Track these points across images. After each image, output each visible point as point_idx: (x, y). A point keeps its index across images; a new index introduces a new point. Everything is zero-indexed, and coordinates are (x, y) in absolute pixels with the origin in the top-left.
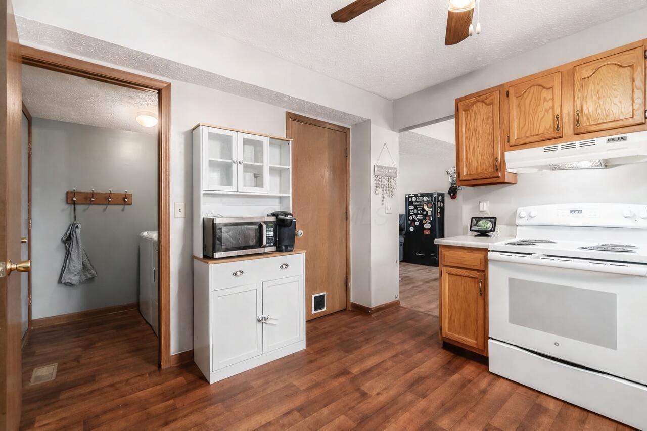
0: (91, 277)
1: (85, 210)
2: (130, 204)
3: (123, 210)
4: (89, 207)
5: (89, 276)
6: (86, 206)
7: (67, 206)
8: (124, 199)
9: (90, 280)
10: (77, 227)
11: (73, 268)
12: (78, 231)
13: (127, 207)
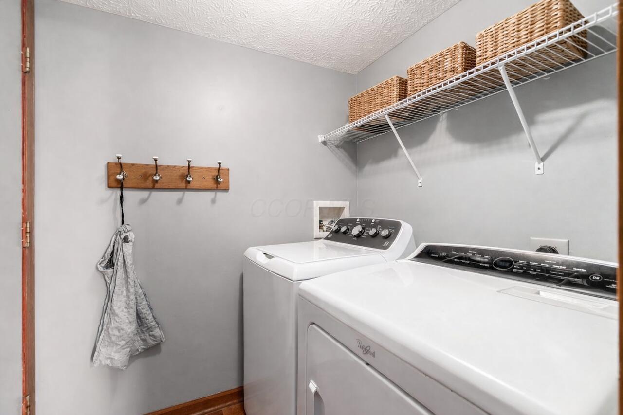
0: (153, 343)
1: (143, 201)
2: (226, 190)
3: (213, 201)
4: (150, 195)
5: (151, 342)
6: (144, 194)
7: (110, 192)
8: (216, 179)
9: (152, 350)
10: (126, 240)
11: (116, 333)
12: (128, 248)
13: (220, 195)
